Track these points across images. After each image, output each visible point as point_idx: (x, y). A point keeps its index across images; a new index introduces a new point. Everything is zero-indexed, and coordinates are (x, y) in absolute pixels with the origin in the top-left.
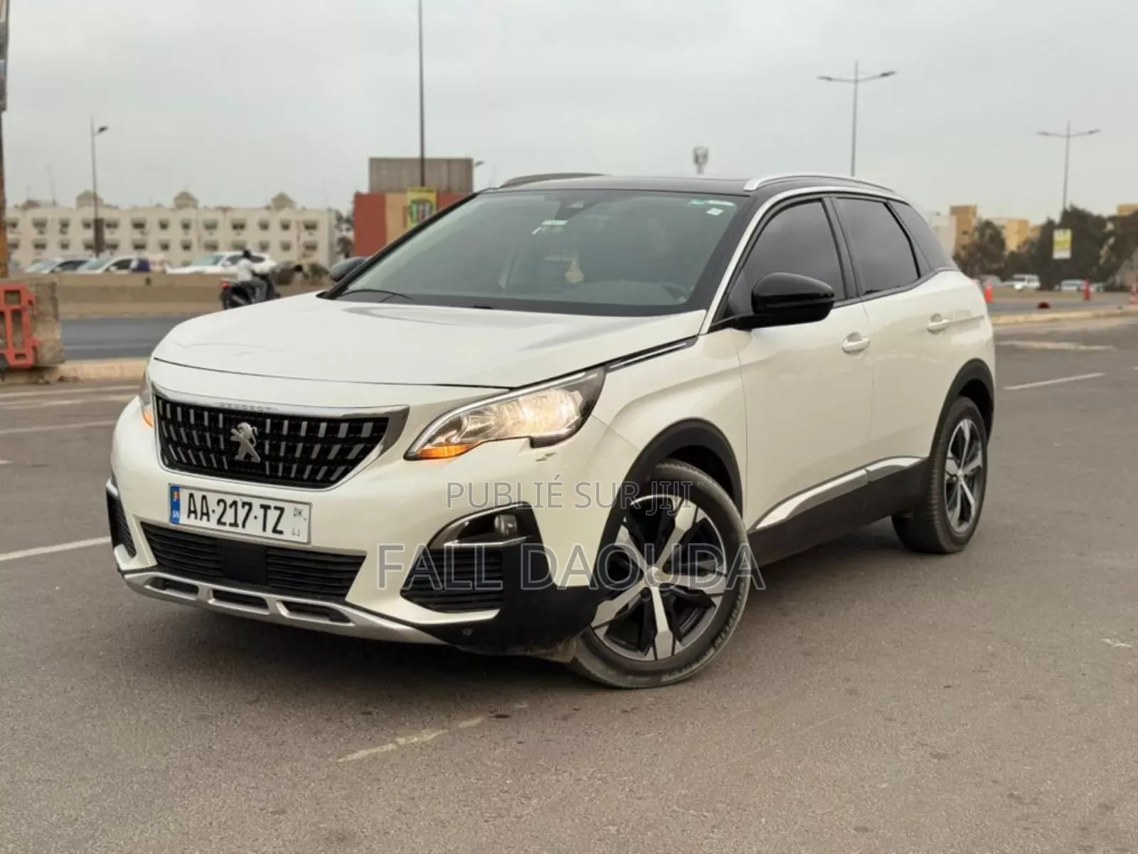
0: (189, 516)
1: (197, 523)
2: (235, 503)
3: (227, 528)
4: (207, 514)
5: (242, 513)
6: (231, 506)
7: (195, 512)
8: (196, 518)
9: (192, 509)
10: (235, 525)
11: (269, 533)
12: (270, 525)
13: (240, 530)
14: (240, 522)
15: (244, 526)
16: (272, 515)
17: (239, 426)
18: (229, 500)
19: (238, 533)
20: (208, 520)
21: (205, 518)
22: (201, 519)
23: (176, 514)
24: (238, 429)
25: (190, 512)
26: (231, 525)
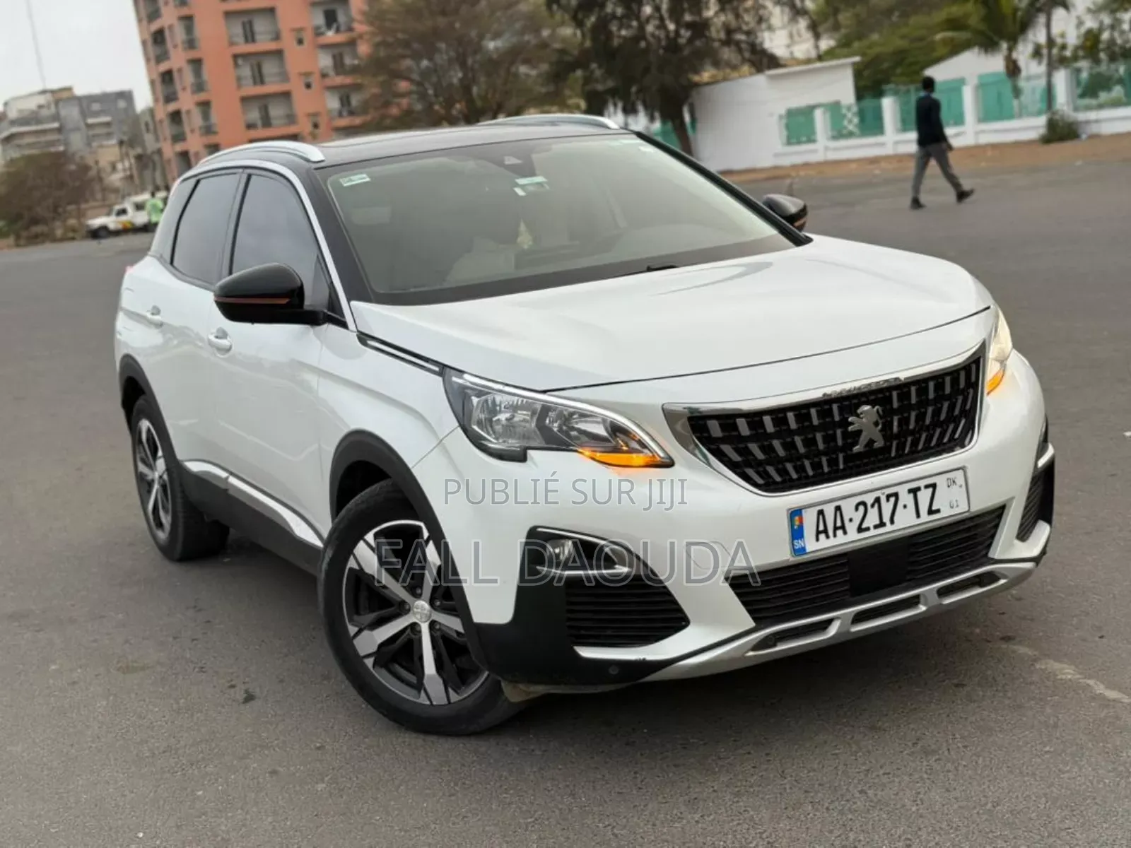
0: (817, 539)
1: (832, 542)
2: (878, 500)
3: (873, 532)
4: (843, 527)
5: (887, 508)
6: (873, 506)
7: (825, 531)
8: (828, 537)
9: (821, 528)
10: (882, 524)
11: (925, 517)
12: (924, 509)
13: (889, 528)
14: (886, 519)
15: (892, 522)
16: (924, 496)
17: (859, 411)
18: (869, 499)
20: (845, 533)
21: (840, 532)
22: (835, 535)
23: (798, 544)
24: (858, 416)
25: (818, 533)
26: (876, 527)
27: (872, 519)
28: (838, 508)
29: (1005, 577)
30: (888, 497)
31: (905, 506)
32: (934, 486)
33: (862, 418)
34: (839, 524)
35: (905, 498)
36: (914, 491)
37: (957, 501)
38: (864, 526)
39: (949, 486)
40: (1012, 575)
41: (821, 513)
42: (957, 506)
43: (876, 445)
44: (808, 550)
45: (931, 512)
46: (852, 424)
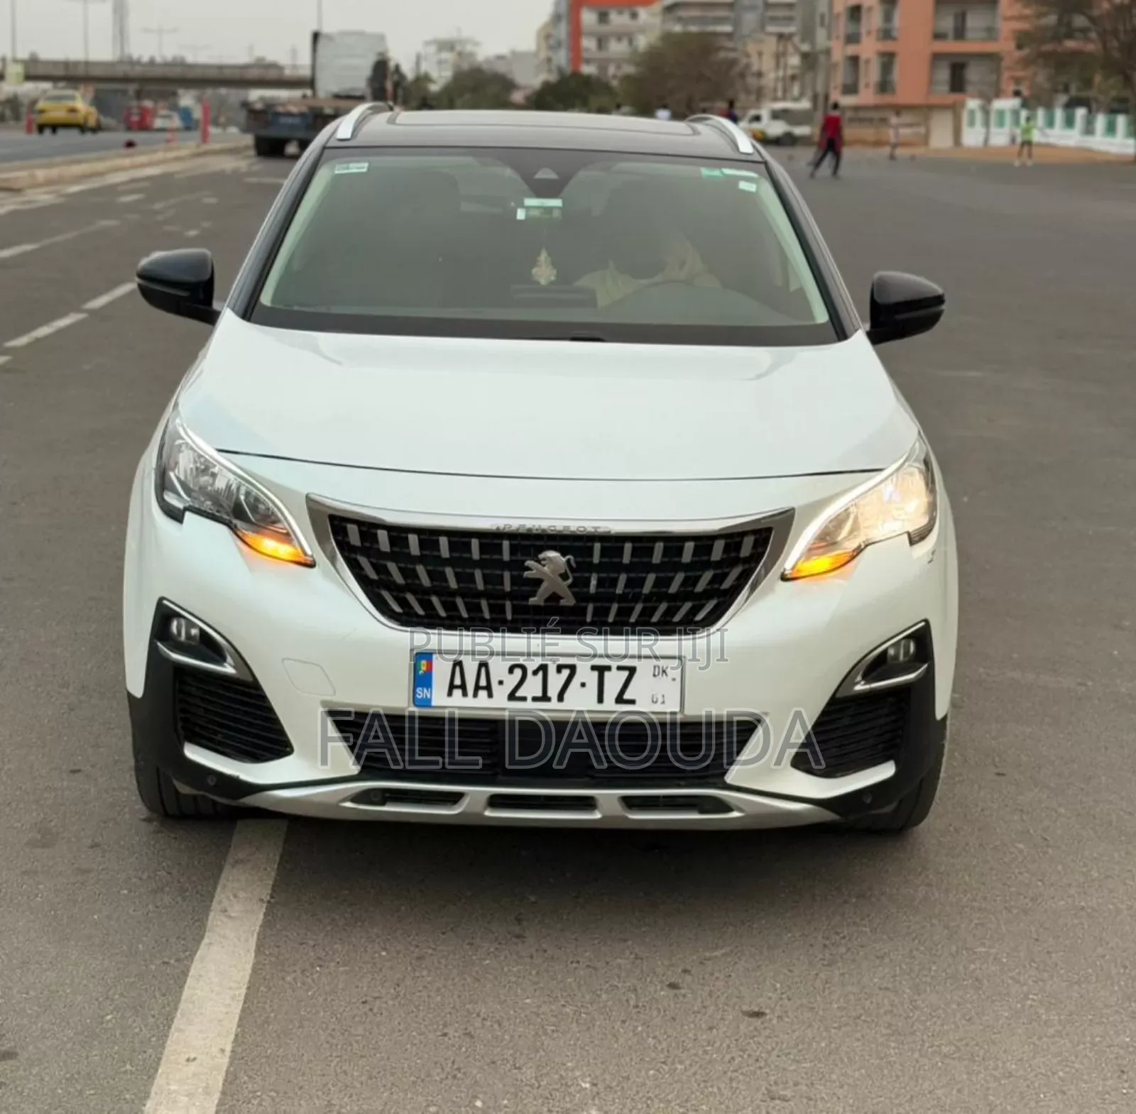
0: (450, 694)
1: (470, 701)
2: (544, 668)
3: (529, 705)
5: (556, 681)
6: (535, 673)
7: (463, 687)
8: (465, 694)
9: (458, 681)
10: (545, 698)
11: (609, 703)
13: (554, 704)
14: (553, 692)
15: (561, 698)
17: (541, 556)
18: (532, 665)
19: (551, 710)
20: (490, 695)
21: (483, 694)
22: (475, 695)
23: (422, 693)
24: (539, 561)
25: (452, 687)
26: (535, 699)
27: (533, 686)
28: (484, 665)
29: (740, 810)
30: (560, 668)
31: (583, 685)
32: (632, 671)
33: (544, 566)
34: (483, 682)
35: (585, 673)
36: (601, 670)
37: (663, 696)
38: (518, 694)
39: (654, 675)
40: (750, 810)
41: (458, 664)
42: (663, 702)
43: (563, 602)
44: (434, 704)
45: (620, 699)
46: (528, 569)
